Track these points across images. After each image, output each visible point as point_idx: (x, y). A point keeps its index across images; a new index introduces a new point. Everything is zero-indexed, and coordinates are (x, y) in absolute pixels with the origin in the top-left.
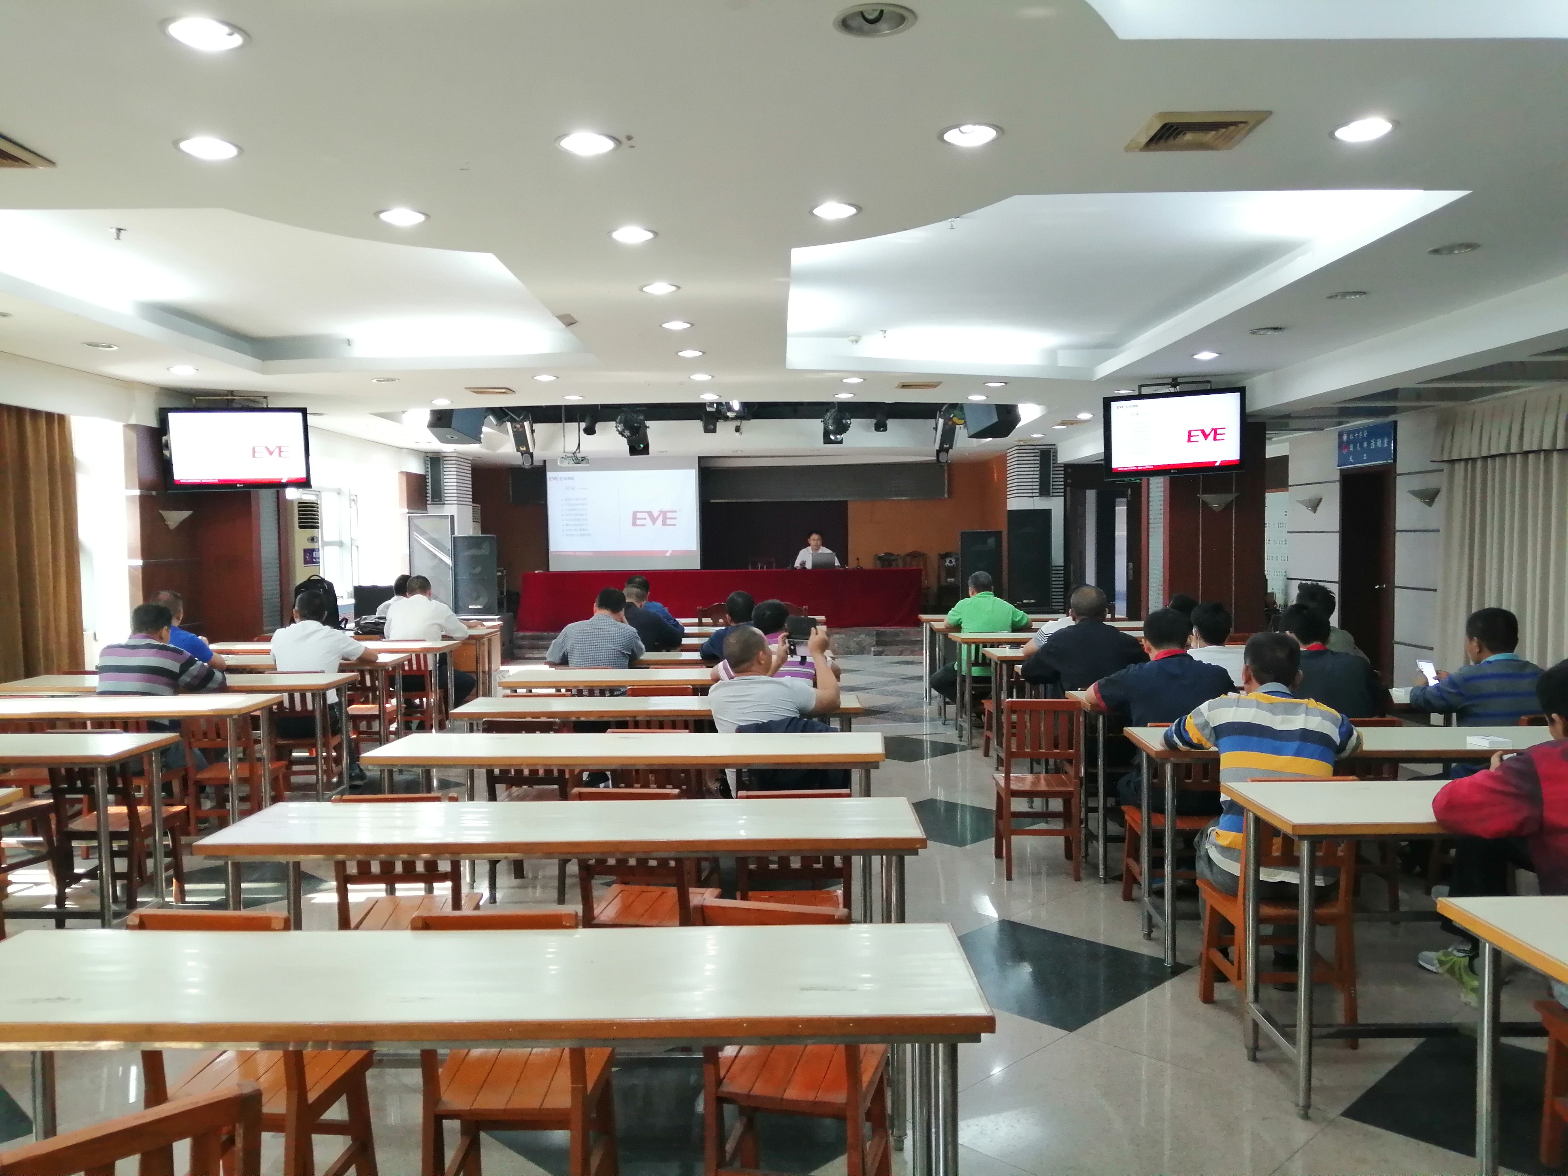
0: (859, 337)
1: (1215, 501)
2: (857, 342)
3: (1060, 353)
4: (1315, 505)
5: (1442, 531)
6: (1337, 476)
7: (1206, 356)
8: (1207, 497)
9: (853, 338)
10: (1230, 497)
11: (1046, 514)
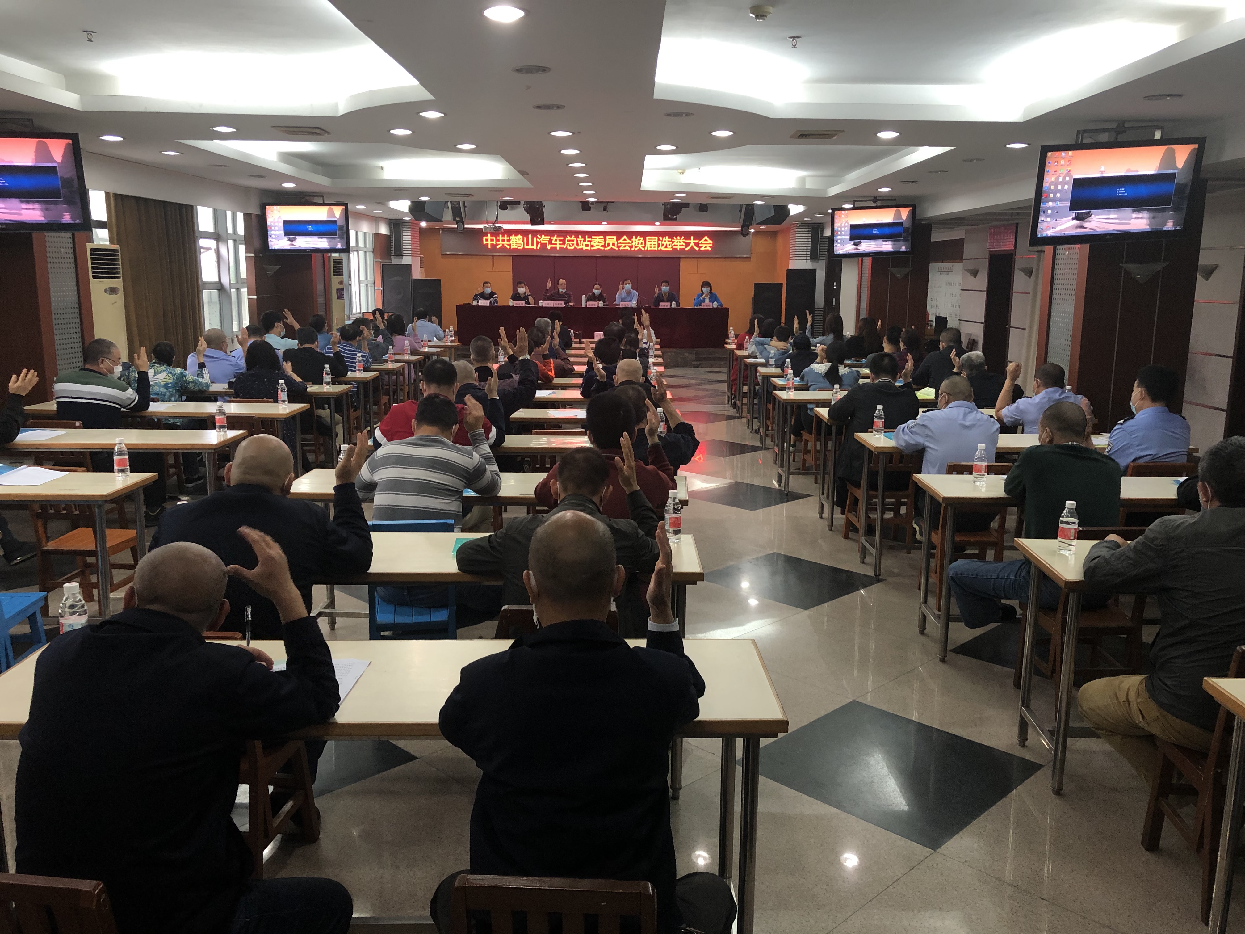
0: (684, 170)
1: (899, 273)
2: (683, 173)
3: (807, 180)
4: (974, 273)
5: (1031, 293)
6: (987, 256)
7: (885, 190)
8: (894, 270)
9: (680, 171)
10: (908, 270)
11: (812, 273)
